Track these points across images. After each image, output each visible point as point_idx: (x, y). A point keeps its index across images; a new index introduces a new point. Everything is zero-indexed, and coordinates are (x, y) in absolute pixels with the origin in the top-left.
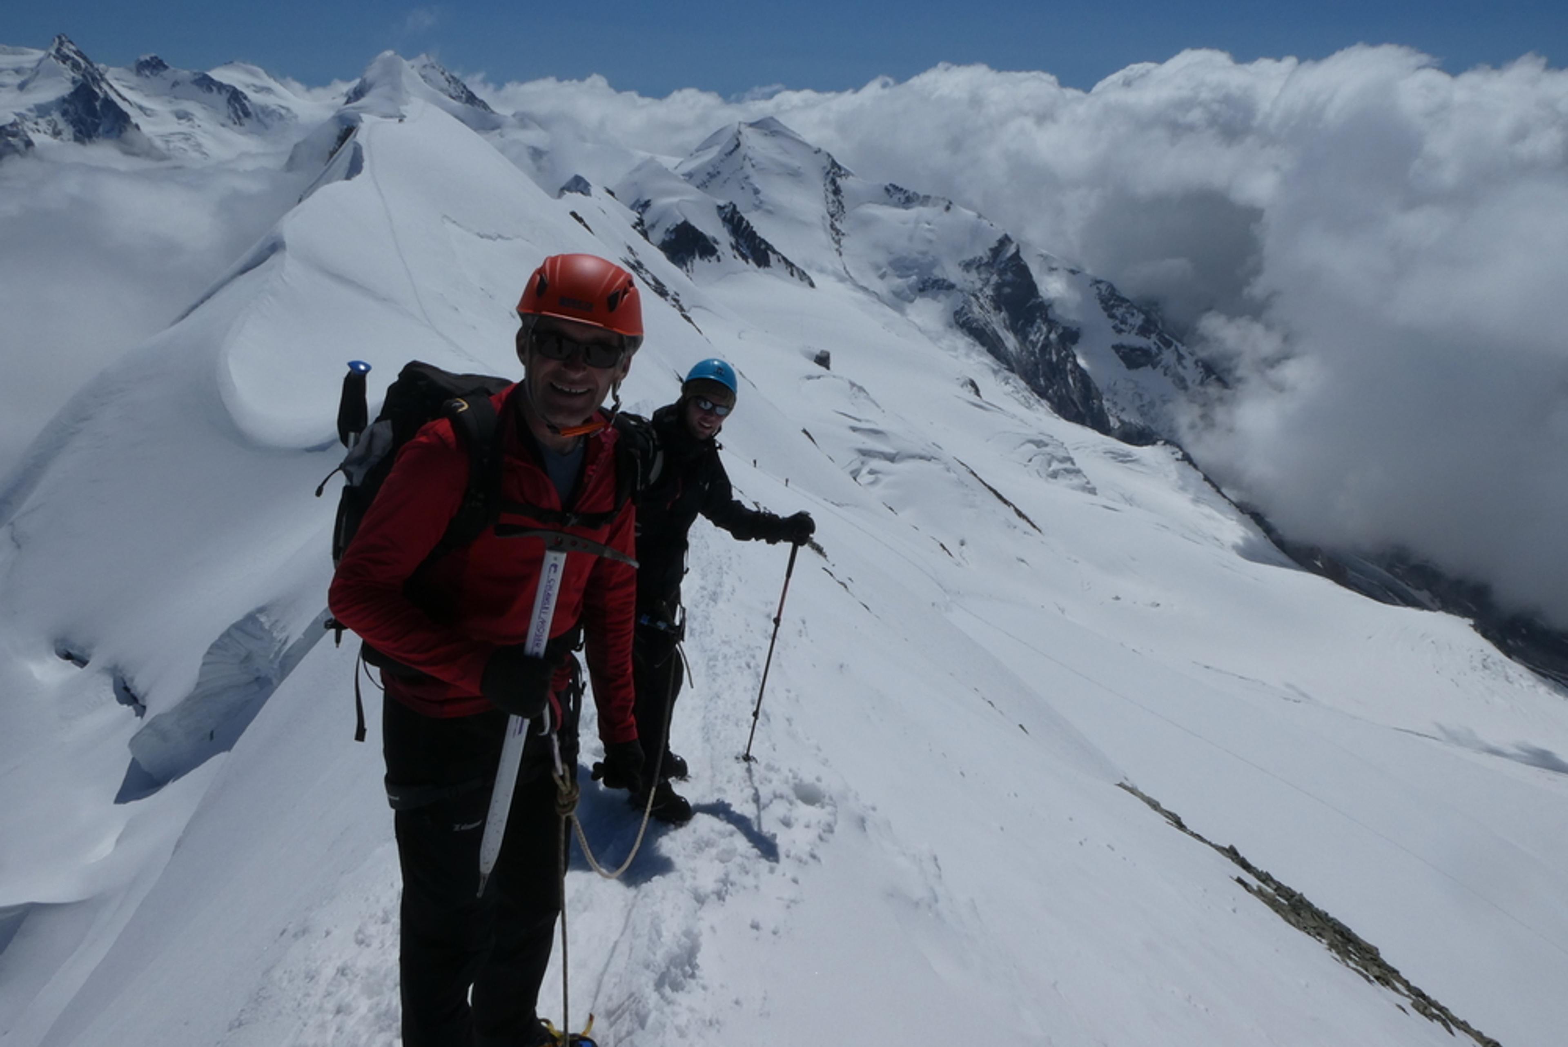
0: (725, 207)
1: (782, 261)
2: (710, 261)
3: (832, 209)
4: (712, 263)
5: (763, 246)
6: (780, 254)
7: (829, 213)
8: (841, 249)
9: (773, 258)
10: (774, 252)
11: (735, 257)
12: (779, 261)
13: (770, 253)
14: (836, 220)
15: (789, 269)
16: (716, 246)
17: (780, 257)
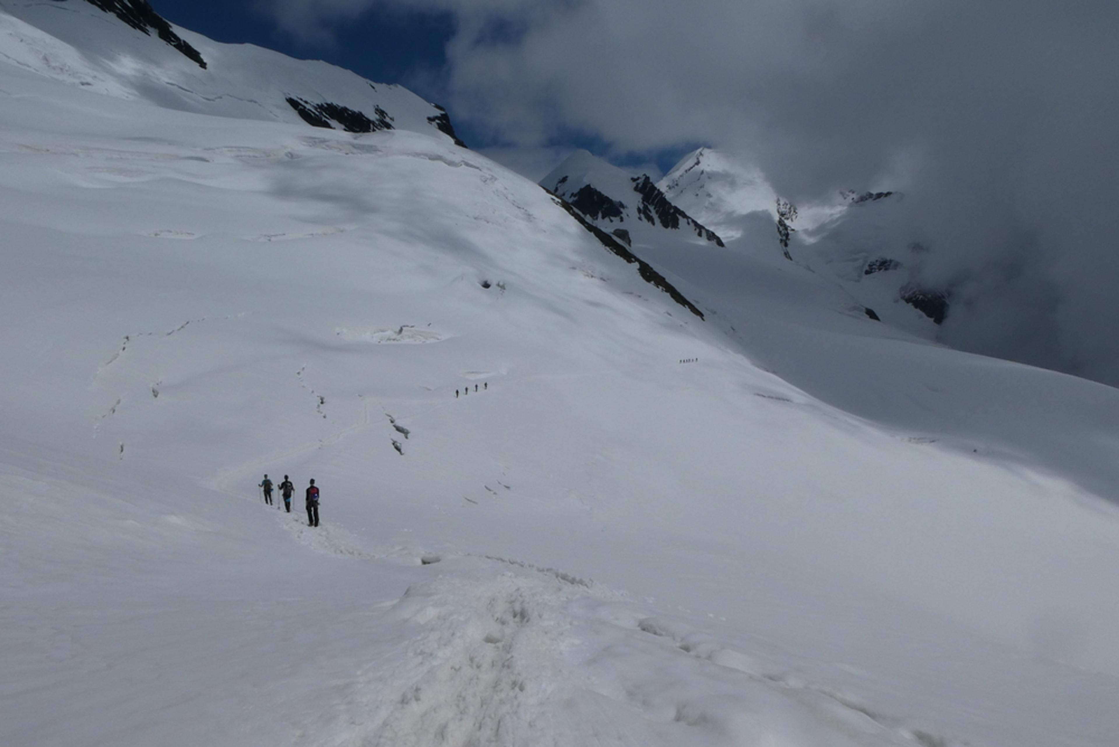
0: (638, 178)
1: (692, 224)
2: (611, 221)
3: (782, 210)
4: (614, 223)
5: (672, 211)
6: (690, 218)
7: (778, 212)
8: (788, 242)
9: (682, 221)
10: (685, 216)
11: (640, 219)
12: (688, 223)
13: (680, 217)
14: (788, 219)
15: (698, 230)
16: (622, 210)
17: (690, 220)
